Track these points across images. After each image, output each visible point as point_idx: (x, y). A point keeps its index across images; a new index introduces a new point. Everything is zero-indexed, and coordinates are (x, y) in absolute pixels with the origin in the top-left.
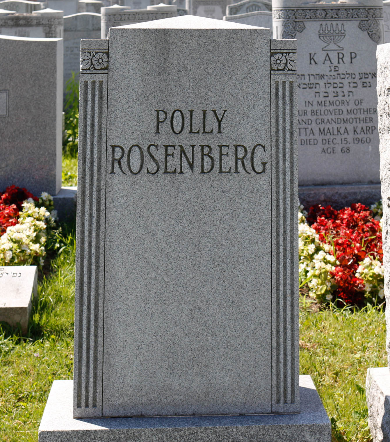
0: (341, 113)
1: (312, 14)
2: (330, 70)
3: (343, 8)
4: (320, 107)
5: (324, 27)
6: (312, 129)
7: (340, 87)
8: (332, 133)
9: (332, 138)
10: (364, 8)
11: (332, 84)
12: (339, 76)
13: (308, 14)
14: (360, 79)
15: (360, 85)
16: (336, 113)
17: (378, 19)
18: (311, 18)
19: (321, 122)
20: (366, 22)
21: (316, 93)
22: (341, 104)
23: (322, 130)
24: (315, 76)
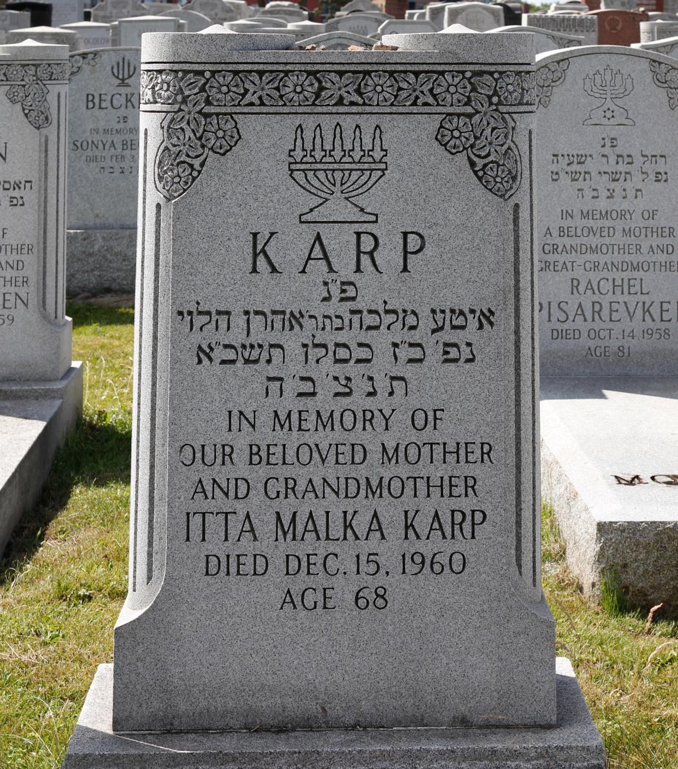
0: (358, 458)
1: (269, 89)
2: (326, 294)
3: (381, 68)
4: (281, 435)
5: (308, 135)
6: (248, 516)
7: (359, 361)
8: (323, 535)
9: (322, 553)
10: (456, 68)
11: (331, 348)
12: (356, 318)
13: (252, 89)
14: (434, 331)
15: (434, 355)
16: (341, 459)
17: (512, 109)
18: (262, 104)
19: (283, 490)
20: (462, 120)
21: (269, 379)
22: (360, 425)
23: (286, 521)
24: (270, 317)
